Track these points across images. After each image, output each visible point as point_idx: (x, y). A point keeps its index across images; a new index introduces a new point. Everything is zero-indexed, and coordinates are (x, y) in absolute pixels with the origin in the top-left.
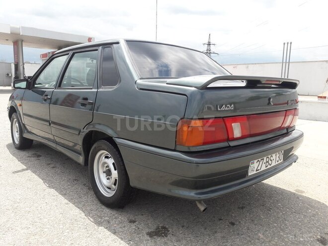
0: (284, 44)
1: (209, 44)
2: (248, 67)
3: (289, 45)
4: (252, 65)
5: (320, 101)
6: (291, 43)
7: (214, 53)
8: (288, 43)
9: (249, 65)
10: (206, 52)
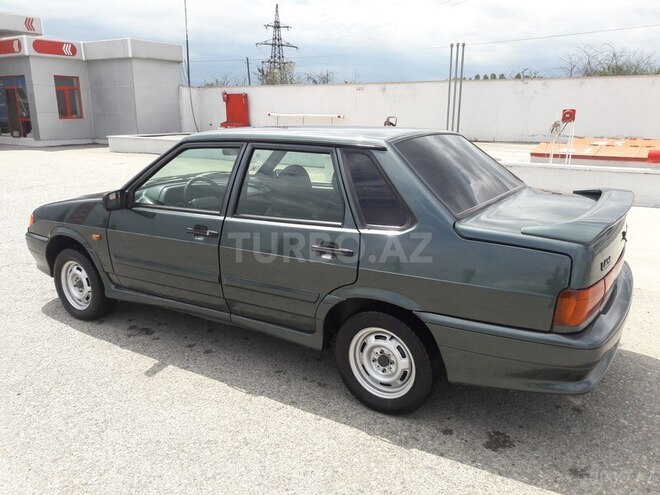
0: (452, 46)
1: (277, 26)
2: (384, 89)
3: (461, 47)
4: (393, 85)
5: (534, 164)
6: (464, 45)
7: (288, 45)
8: (458, 45)
9: (387, 86)
10: (271, 42)
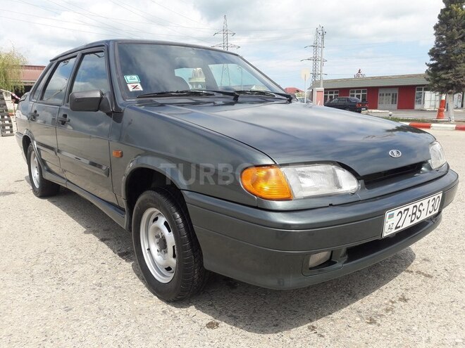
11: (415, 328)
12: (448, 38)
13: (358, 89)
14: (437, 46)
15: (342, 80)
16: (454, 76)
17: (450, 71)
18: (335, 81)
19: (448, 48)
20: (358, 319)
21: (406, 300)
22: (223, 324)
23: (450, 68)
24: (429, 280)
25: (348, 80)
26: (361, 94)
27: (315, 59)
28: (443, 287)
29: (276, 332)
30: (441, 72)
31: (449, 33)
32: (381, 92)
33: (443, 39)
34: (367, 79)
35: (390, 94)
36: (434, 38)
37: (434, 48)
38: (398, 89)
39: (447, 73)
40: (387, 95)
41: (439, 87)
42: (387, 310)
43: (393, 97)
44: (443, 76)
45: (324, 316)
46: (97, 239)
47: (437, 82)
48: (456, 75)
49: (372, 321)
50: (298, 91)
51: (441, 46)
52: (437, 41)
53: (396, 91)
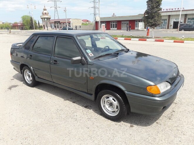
11: (180, 119)
12: (152, 7)
13: (114, 21)
14: (148, 9)
15: (107, 18)
16: (154, 21)
17: (152, 19)
18: (105, 18)
19: (152, 10)
20: (166, 119)
21: (174, 112)
22: (134, 125)
23: (152, 18)
24: (177, 105)
25: (109, 17)
26: (115, 23)
27: (95, 8)
28: (181, 106)
29: (150, 125)
30: (150, 20)
31: (152, 5)
32: (122, 22)
33: (150, 7)
34: (117, 17)
35: (126, 24)
36: (147, 6)
37: (146, 10)
38: (129, 21)
39: (152, 20)
40: (125, 24)
41: (149, 25)
42: (172, 115)
43: (127, 24)
44: (150, 21)
45: (158, 119)
46: (72, 103)
47: (148, 23)
48: (155, 21)
49: (170, 119)
50: (88, 21)
51: (149, 9)
52: (148, 7)
53: (128, 22)
